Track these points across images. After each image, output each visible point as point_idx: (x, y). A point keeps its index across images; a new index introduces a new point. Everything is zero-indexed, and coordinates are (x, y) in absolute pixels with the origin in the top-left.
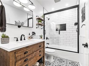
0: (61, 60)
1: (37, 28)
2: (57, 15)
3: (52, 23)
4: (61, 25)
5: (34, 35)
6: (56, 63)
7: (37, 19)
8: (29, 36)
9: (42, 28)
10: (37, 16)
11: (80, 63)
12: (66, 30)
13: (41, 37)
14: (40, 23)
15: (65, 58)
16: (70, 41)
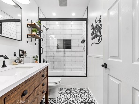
0: (68, 91)
1: (27, 42)
2: (58, 25)
3: (51, 37)
4: (64, 40)
5: (22, 55)
6: (63, 97)
7: (28, 24)
8: (15, 58)
9: (37, 42)
10: (27, 20)
11: (88, 88)
12: (70, 48)
13: (36, 60)
14: (34, 33)
15: (73, 87)
16: (76, 63)
